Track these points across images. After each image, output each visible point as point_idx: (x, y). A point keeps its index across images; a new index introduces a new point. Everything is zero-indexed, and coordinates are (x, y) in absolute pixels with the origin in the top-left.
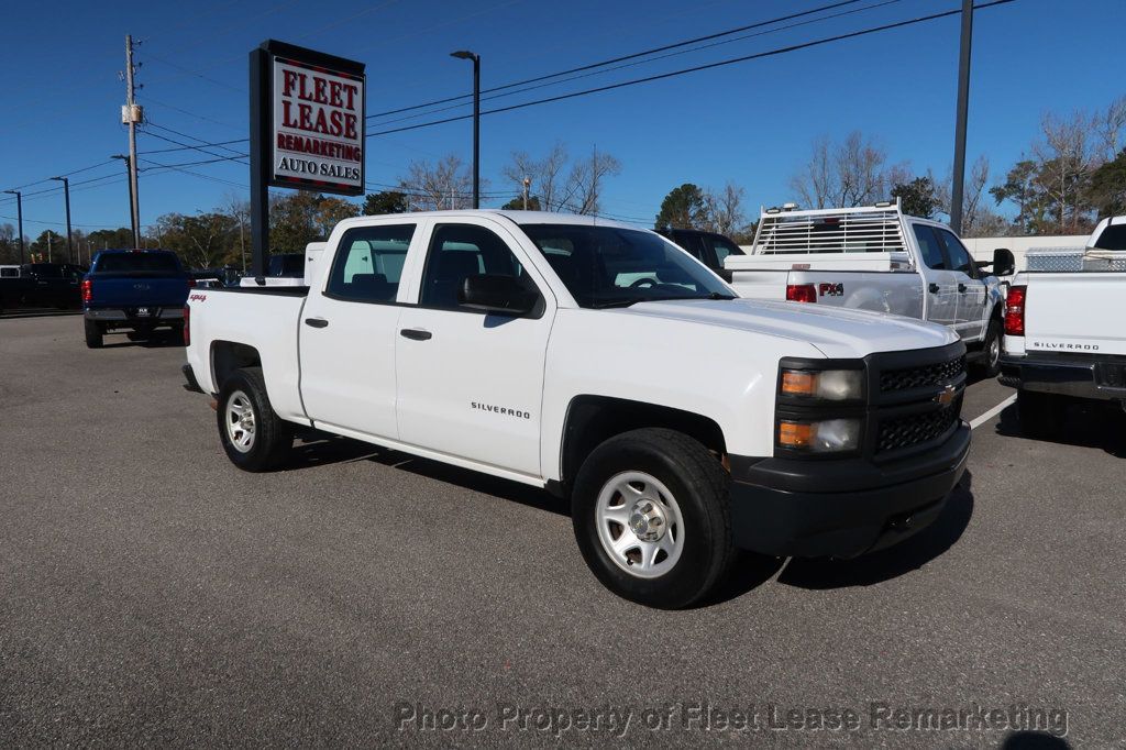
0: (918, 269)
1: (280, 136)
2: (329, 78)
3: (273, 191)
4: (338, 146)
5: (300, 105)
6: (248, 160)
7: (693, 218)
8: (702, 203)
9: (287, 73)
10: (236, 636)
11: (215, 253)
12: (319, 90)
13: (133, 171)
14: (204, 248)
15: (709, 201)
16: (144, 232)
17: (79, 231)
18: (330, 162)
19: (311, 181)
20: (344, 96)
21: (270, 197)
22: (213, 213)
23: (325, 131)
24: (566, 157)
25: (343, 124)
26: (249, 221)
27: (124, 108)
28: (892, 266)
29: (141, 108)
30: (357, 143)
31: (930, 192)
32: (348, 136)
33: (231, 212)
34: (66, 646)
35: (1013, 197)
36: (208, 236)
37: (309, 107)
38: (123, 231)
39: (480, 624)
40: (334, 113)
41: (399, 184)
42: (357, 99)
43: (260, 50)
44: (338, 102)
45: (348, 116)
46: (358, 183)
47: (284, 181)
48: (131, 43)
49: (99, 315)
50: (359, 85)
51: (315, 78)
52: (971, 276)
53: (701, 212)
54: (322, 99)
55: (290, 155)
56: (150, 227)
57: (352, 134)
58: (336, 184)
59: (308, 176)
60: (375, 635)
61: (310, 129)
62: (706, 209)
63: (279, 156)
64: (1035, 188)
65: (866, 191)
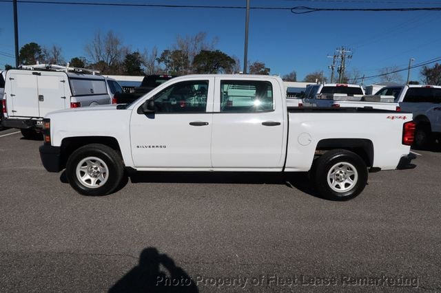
8: (41, 52)
15: (45, 52)
35: (163, 62)
62: (43, 55)
64: (170, 60)
65: (116, 55)
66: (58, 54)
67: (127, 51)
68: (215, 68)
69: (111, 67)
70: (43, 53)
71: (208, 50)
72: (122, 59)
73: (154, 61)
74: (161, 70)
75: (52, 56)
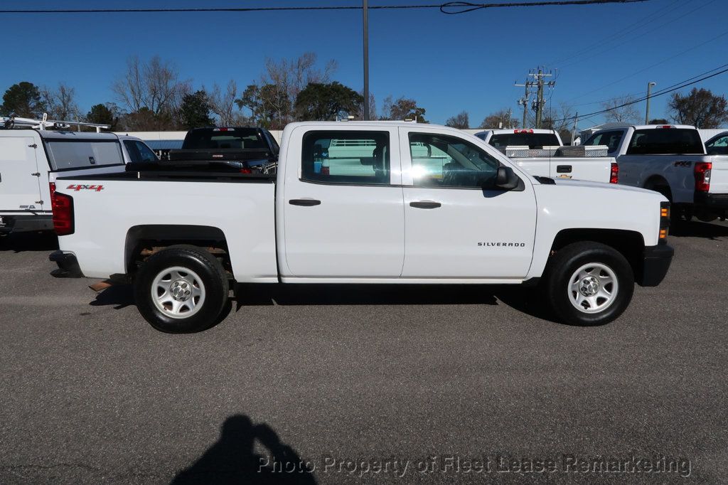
7: (33, 109)
8: (40, 98)
31: (207, 100)
35: (247, 106)
53: (40, 105)
62: (44, 103)
64: (258, 101)
65: (167, 97)
66: (69, 100)
67: (185, 90)
68: (332, 113)
69: (158, 118)
70: (42, 99)
71: (319, 82)
72: (177, 103)
73: (231, 105)
74: (244, 119)
75: (58, 103)
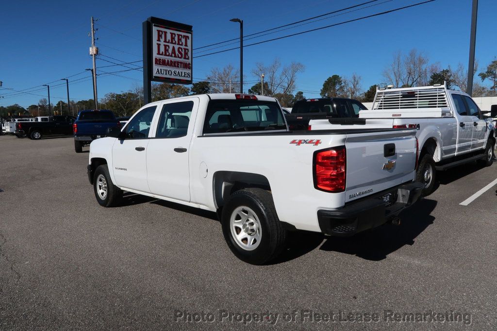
0: (455, 116)
1: (156, 59)
2: (177, 33)
3: (153, 83)
4: (181, 63)
5: (164, 45)
6: (142, 69)
7: (338, 90)
8: (342, 84)
9: (159, 31)
10: (139, 298)
11: (129, 109)
12: (173, 38)
13: (94, 76)
14: (124, 107)
15: (345, 82)
16: (99, 101)
17: (73, 101)
18: (177, 70)
19: (169, 79)
20: (183, 40)
21: (152, 85)
22: (128, 92)
23: (175, 56)
24: (280, 64)
25: (183, 53)
26: (143, 96)
27: (91, 49)
28: (442, 115)
29: (97, 48)
30: (189, 61)
31: (449, 76)
32: (185, 58)
33: (135, 92)
34: (63, 301)
36: (126, 102)
37: (168, 46)
38: (91, 100)
39: (252, 295)
40: (179, 48)
41: (206, 78)
42: (189, 42)
43: (147, 21)
44: (181, 43)
45: (185, 49)
46: (189, 79)
47: (157, 79)
48: (93, 20)
49: (81, 139)
50: (189, 35)
51: (171, 33)
52: (479, 118)
53: (341, 88)
54: (174, 42)
55: (160, 67)
56: (102, 99)
57: (187, 57)
58: (180, 80)
59: (168, 76)
60: (203, 299)
61: (169, 56)
63: (155, 68)
65: (419, 77)
72: (427, 80)
